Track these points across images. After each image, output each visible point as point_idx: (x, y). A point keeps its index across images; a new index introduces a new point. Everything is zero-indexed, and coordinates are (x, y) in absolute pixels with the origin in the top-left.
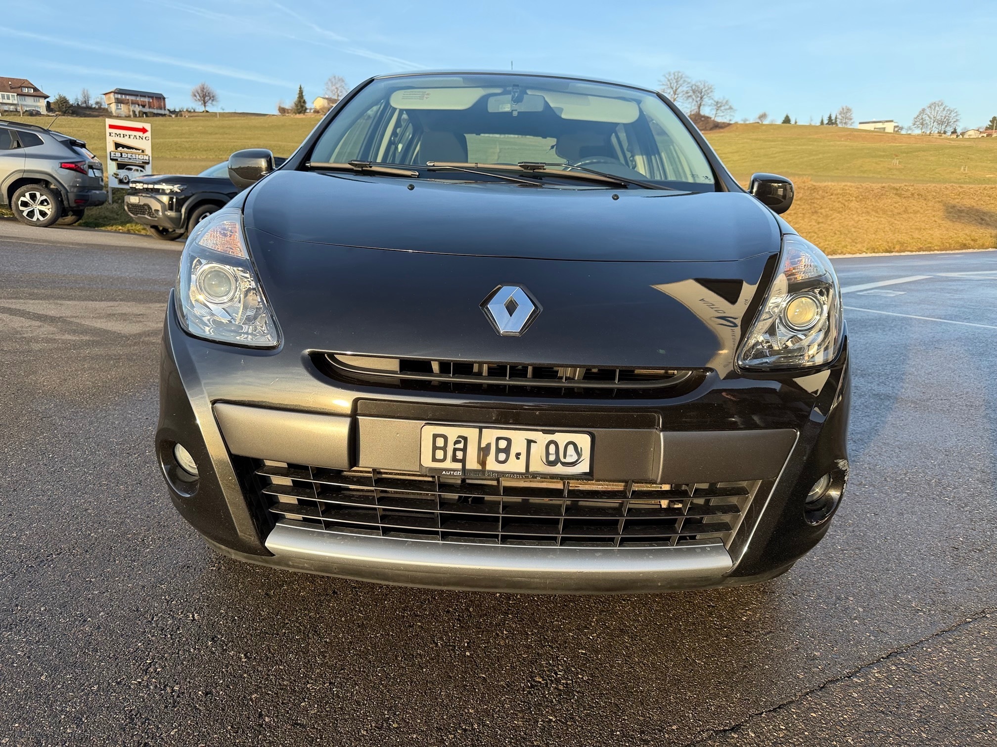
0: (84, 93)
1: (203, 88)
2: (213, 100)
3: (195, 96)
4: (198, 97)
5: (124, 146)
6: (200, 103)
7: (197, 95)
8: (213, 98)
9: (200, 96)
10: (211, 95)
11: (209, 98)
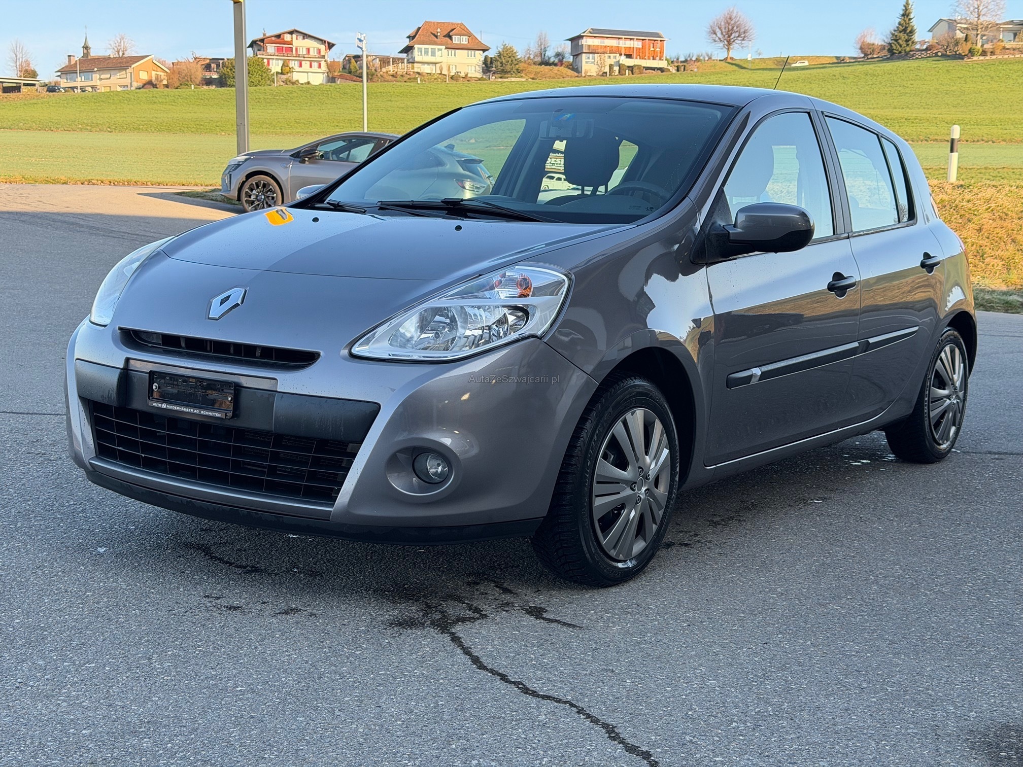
0: (540, 39)
1: (730, 18)
2: (743, 40)
3: (715, 33)
4: (719, 34)
6: (721, 45)
7: (718, 30)
8: (743, 35)
9: (722, 33)
10: (742, 30)
11: (737, 34)
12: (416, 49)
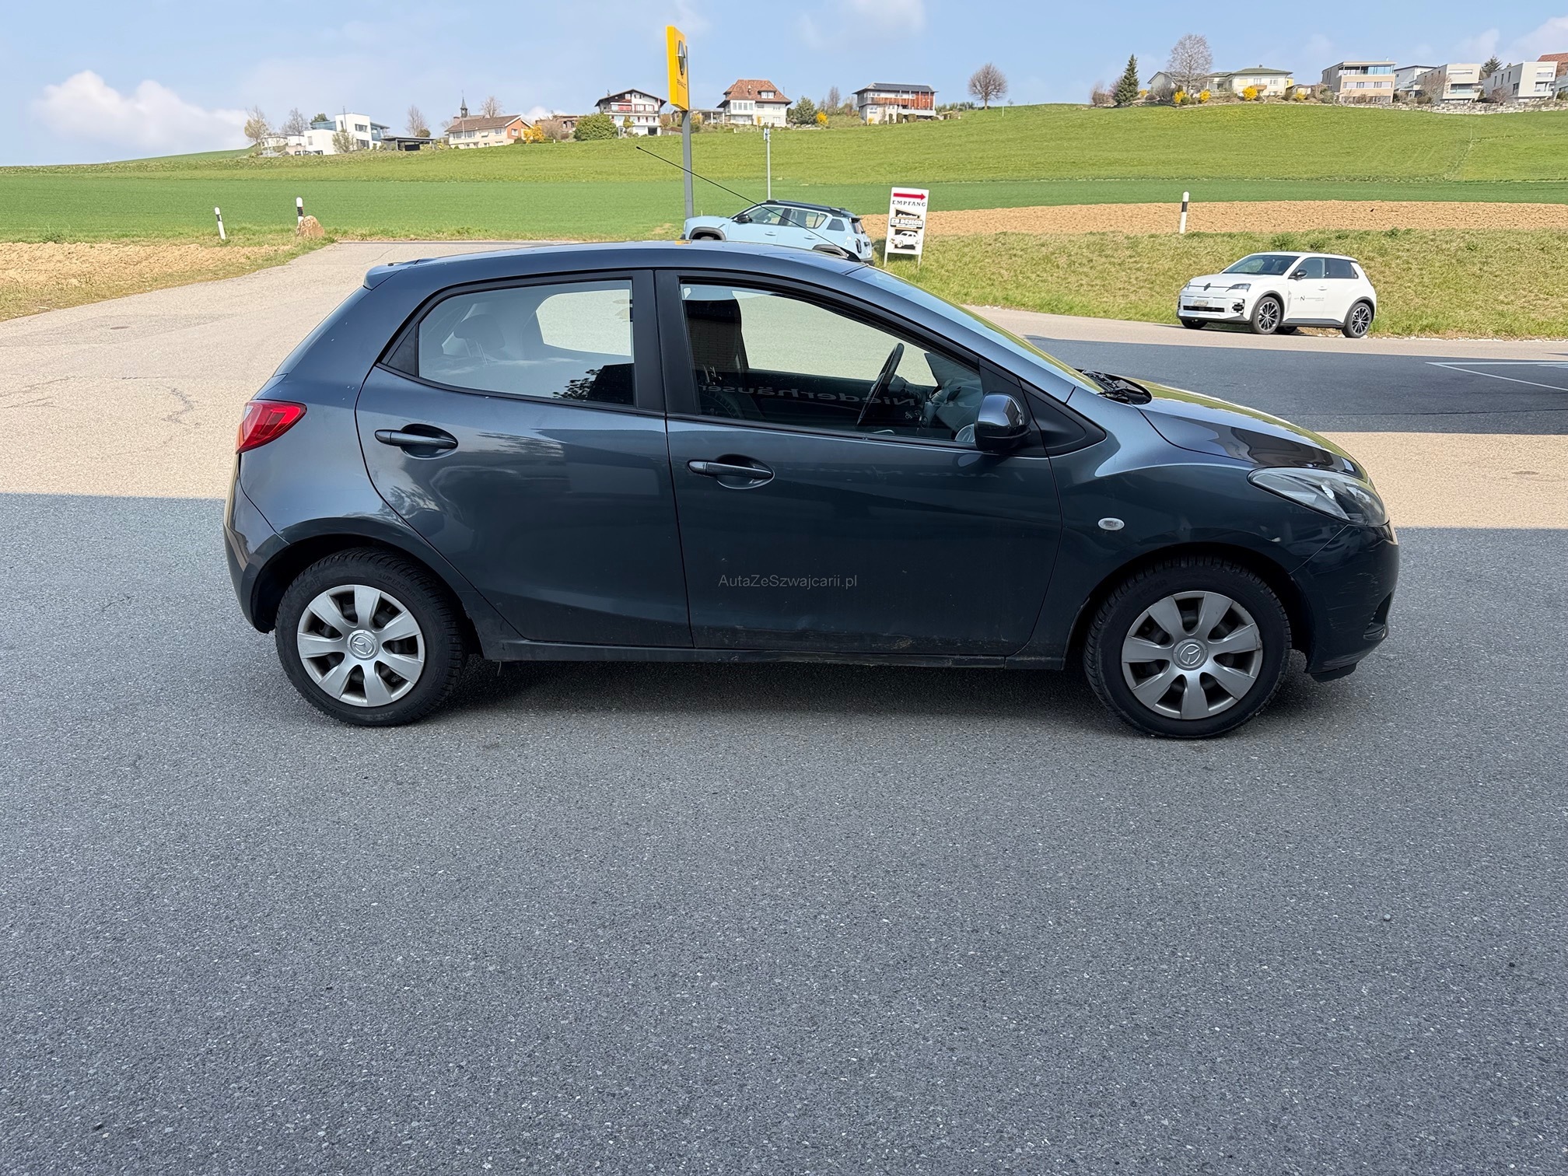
1: (988, 73)
2: (998, 91)
3: (975, 86)
4: (979, 88)
5: (903, 213)
6: (980, 95)
7: (978, 84)
8: (998, 87)
9: (981, 86)
10: (997, 83)
11: (993, 87)
12: (732, 105)
